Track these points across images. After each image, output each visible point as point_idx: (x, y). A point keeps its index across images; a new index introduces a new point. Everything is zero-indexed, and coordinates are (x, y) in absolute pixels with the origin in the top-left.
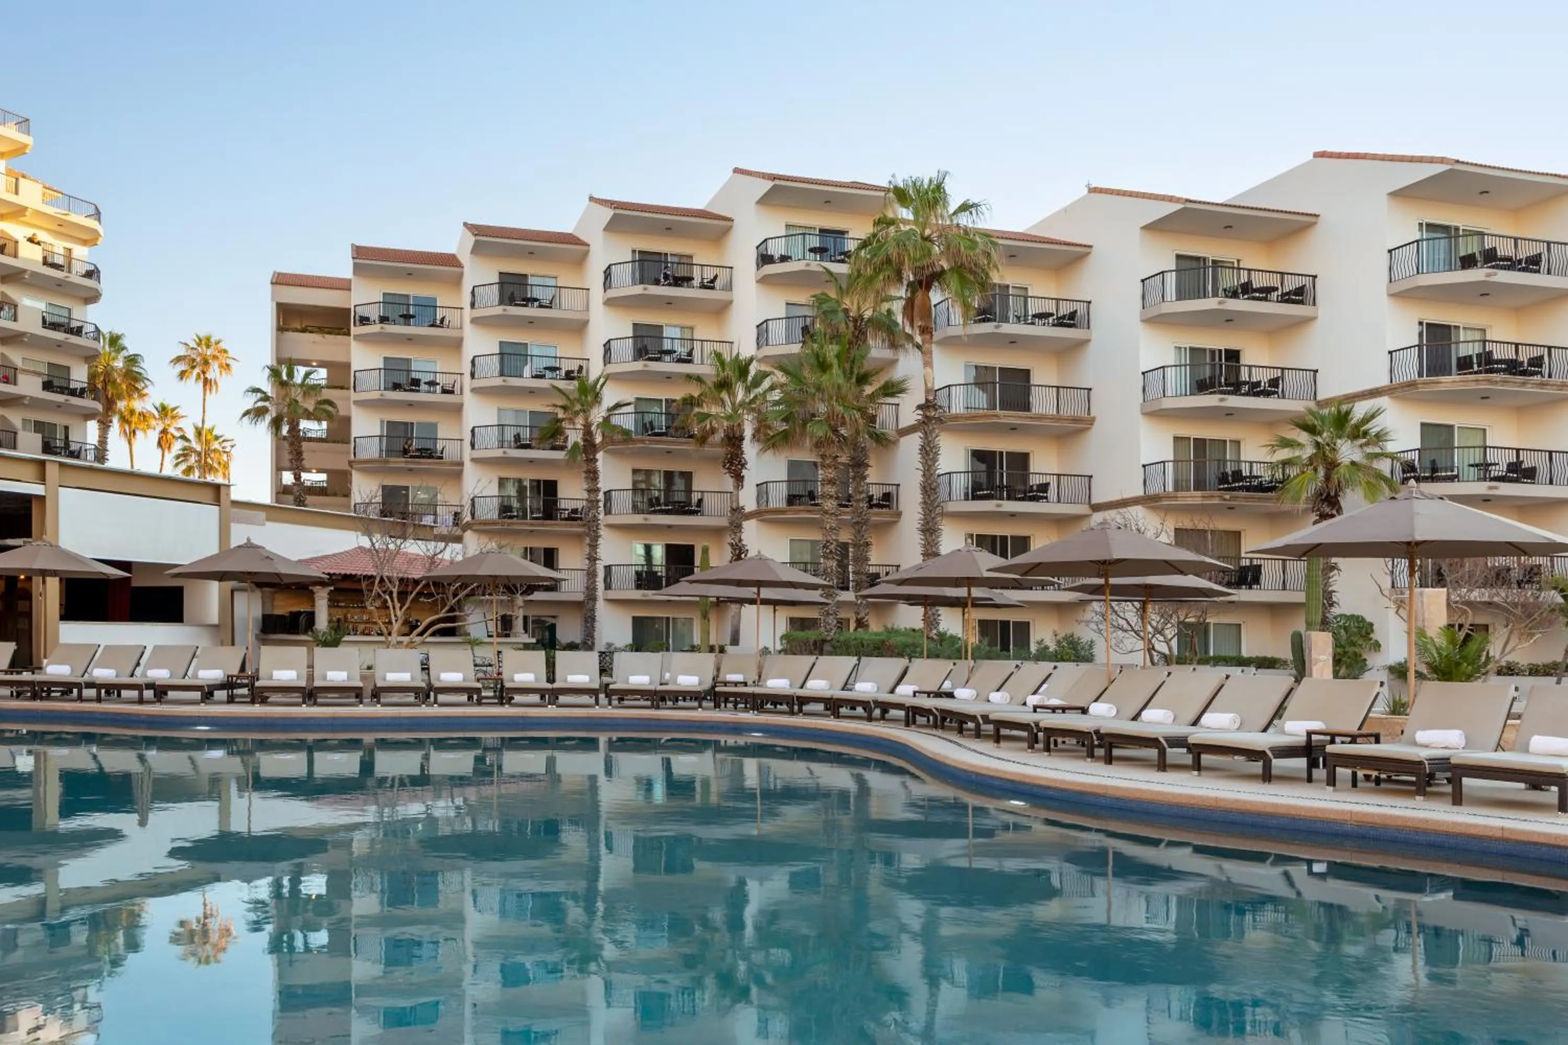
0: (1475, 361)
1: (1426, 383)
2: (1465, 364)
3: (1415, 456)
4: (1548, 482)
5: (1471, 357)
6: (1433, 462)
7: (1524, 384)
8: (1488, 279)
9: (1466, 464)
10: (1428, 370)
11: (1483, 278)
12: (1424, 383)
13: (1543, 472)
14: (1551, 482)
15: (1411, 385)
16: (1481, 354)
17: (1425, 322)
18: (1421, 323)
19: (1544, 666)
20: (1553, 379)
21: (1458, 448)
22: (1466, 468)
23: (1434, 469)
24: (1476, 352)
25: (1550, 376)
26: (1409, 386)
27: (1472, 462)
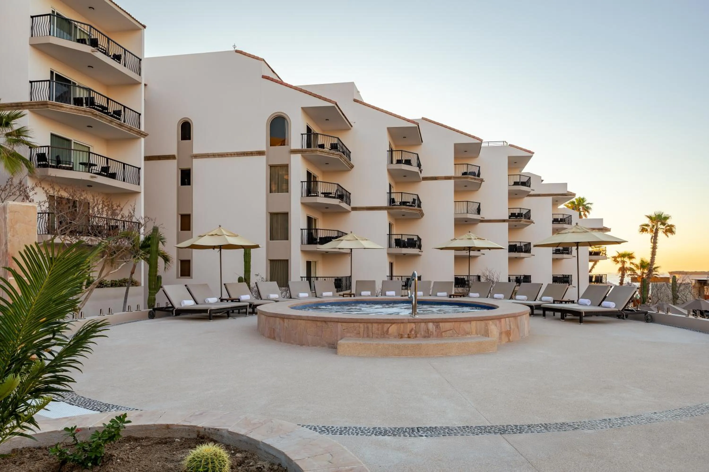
0: (84, 102)
1: (54, 105)
2: (78, 102)
3: (45, 151)
4: (122, 180)
5: (82, 98)
6: (58, 157)
7: (111, 122)
8: (92, 53)
9: (78, 162)
10: (56, 99)
11: (89, 52)
12: (53, 105)
13: (120, 174)
14: (124, 180)
15: (44, 104)
16: (88, 98)
17: (55, 72)
18: (52, 73)
19: (119, 281)
20: (126, 124)
21: (73, 150)
22: (78, 164)
23: (59, 161)
24: (85, 96)
25: (124, 122)
26: (42, 105)
27: (81, 161)
